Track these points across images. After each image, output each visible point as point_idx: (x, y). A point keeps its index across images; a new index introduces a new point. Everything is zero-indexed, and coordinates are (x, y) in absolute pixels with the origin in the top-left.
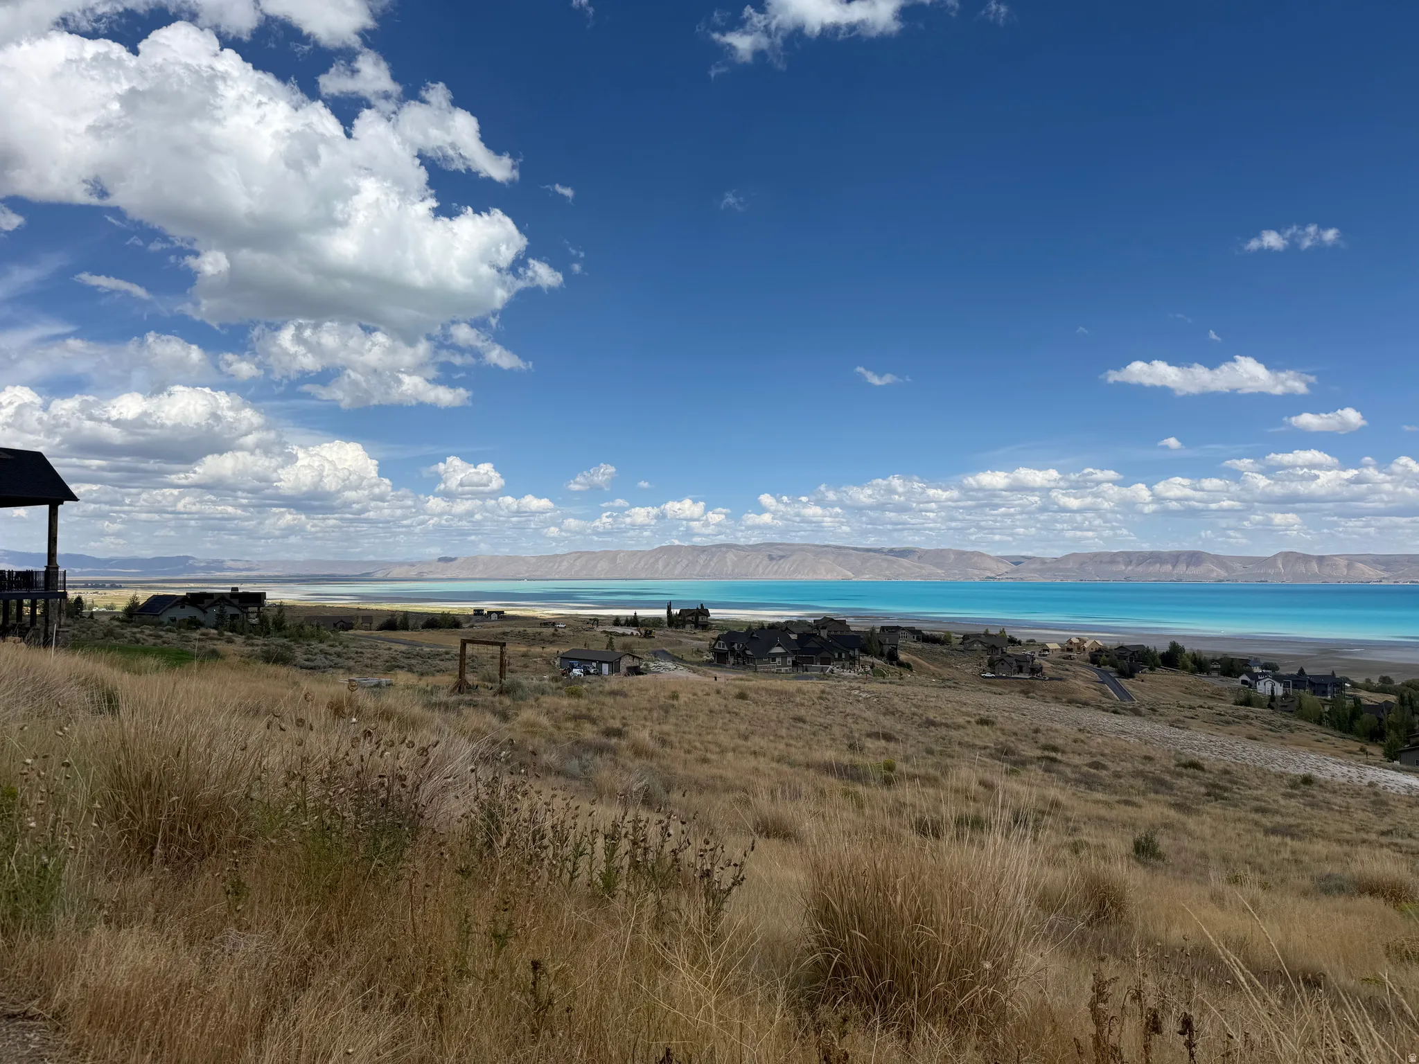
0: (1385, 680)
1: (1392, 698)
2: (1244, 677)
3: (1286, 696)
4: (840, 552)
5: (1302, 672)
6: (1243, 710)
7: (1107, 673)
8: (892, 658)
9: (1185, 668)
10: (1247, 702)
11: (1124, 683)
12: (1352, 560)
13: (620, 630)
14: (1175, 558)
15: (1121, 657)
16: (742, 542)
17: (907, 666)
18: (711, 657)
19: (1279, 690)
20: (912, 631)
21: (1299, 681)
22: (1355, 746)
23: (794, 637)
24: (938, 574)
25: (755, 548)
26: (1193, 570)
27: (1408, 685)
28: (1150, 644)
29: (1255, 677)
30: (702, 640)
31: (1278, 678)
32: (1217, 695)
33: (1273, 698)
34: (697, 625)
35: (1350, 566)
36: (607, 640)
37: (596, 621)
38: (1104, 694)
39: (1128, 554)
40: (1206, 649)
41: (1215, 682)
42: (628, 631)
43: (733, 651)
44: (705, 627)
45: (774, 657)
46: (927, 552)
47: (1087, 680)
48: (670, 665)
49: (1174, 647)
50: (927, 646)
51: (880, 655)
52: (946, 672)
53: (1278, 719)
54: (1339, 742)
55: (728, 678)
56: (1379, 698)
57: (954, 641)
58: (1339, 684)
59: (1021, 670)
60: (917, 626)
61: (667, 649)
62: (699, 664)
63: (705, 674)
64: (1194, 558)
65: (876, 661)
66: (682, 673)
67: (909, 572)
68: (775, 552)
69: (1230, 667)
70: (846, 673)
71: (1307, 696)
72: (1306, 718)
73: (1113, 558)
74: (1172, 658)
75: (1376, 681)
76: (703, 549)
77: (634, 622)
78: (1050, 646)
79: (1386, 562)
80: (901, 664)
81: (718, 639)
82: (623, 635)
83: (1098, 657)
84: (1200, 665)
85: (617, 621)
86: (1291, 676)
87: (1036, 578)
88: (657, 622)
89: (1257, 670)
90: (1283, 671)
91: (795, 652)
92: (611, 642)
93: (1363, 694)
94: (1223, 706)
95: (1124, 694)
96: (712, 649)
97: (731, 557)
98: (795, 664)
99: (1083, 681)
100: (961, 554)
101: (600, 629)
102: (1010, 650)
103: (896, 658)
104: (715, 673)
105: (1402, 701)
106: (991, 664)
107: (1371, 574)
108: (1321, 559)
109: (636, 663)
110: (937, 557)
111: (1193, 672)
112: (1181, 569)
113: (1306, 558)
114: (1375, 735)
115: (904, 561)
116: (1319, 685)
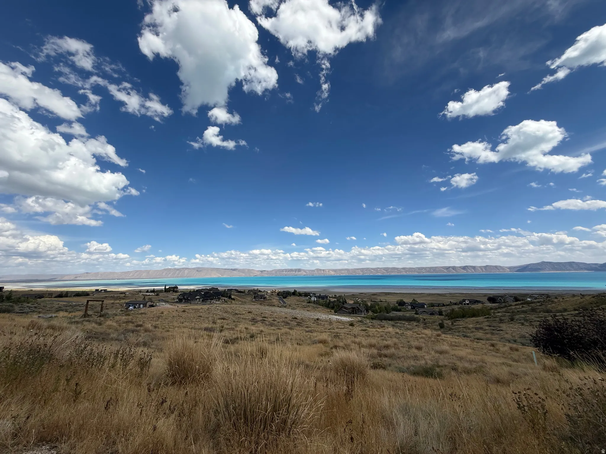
0: (335, 295)
1: (336, 299)
2: (309, 297)
3: (317, 300)
4: (217, 270)
5: (320, 295)
6: (308, 304)
7: (281, 297)
8: (230, 297)
9: (297, 295)
10: (309, 302)
11: (284, 300)
12: (329, 270)
13: (148, 294)
14: (296, 270)
15: (284, 294)
16: (190, 267)
17: (234, 299)
18: (177, 300)
19: (316, 299)
20: (236, 290)
21: (319, 297)
22: (329, 310)
23: (203, 293)
24: (243, 275)
25: (194, 269)
26: (299, 273)
27: (339, 296)
28: (290, 290)
29: (311, 296)
30: (175, 296)
31: (315, 297)
32: (303, 301)
33: (314, 301)
34: (174, 291)
35: (329, 272)
36: (143, 297)
37: (140, 291)
38: (280, 303)
39: (286, 269)
40: (302, 291)
41: (303, 298)
42: (151, 294)
43: (184, 298)
44: (176, 292)
45: (196, 299)
46: (240, 269)
47: (276, 300)
48: (164, 303)
49: (295, 290)
50: (239, 294)
51: (227, 297)
52: (243, 300)
53: (315, 306)
54: (326, 310)
55: (181, 306)
56: (334, 299)
57: (246, 292)
58: (327, 297)
59: (261, 298)
60: (237, 289)
61: (163, 299)
62: (173, 303)
63: (175, 305)
64: (299, 270)
65: (225, 298)
66: (168, 306)
67: (236, 275)
68: (198, 270)
69: (306, 294)
70: (217, 302)
71: (321, 300)
72: (320, 305)
73: (283, 270)
74: (294, 293)
75: (334, 296)
76: (178, 269)
77: (153, 291)
78: (268, 292)
79: (335, 271)
80: (232, 299)
81: (180, 295)
82: (149, 295)
83: (279, 294)
84: (300, 295)
85: (147, 291)
86: (318, 296)
87: (266, 276)
88: (161, 291)
89: (311, 295)
90: (316, 295)
91: (203, 297)
92: (144, 298)
93: (331, 299)
94: (304, 304)
95: (284, 302)
96: (178, 298)
97: (186, 272)
98: (203, 301)
99: (275, 300)
100: (249, 270)
101: (141, 294)
102: (259, 293)
103: (231, 297)
104: (178, 305)
105: (337, 300)
106: (255, 297)
107: (332, 273)
108: (323, 270)
109: (152, 304)
110: (243, 271)
111: (299, 296)
112: (297, 272)
113: (321, 270)
114: (333, 308)
115: (235, 272)
116: (323, 298)
